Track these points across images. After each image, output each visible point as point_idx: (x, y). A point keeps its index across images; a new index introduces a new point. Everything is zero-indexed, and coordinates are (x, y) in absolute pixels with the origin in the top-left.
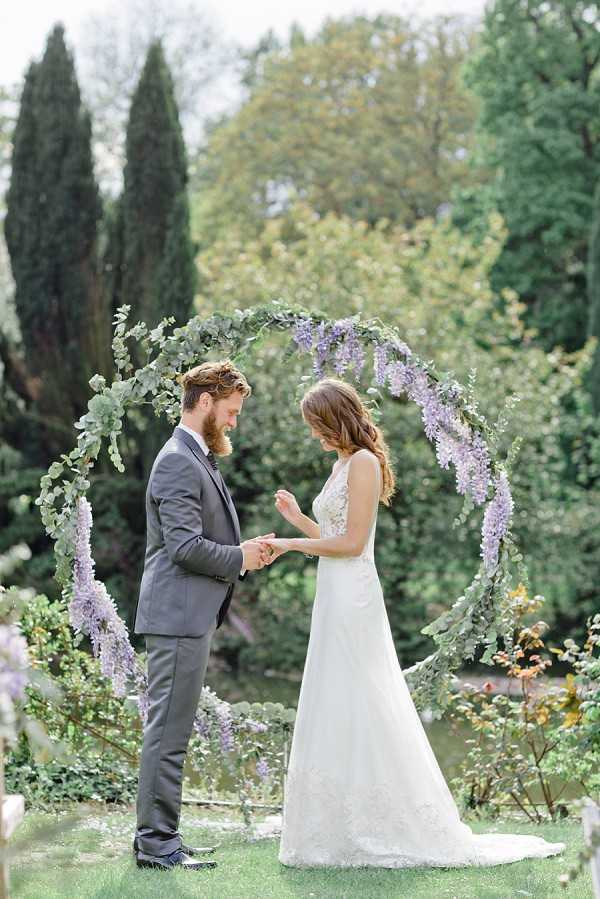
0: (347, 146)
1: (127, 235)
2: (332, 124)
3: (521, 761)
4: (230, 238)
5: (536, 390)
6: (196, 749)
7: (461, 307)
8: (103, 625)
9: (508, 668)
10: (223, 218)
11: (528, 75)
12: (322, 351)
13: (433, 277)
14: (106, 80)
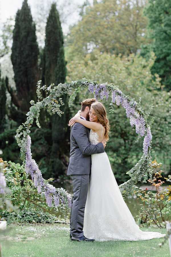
0: (110, 33)
1: (46, 59)
2: (106, 26)
3: (155, 210)
4: (76, 60)
5: (165, 103)
6: (61, 207)
7: (143, 79)
8: (34, 172)
9: (152, 183)
10: (74, 54)
11: (162, 12)
12: (96, 93)
13: (134, 70)
14: (40, 14)
